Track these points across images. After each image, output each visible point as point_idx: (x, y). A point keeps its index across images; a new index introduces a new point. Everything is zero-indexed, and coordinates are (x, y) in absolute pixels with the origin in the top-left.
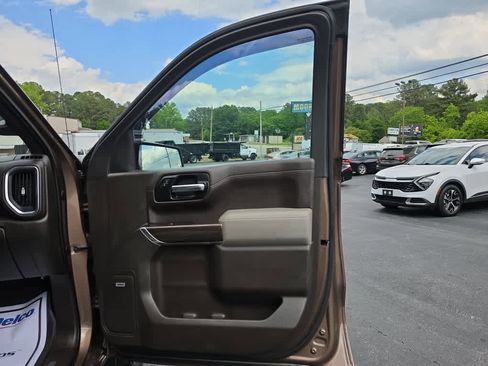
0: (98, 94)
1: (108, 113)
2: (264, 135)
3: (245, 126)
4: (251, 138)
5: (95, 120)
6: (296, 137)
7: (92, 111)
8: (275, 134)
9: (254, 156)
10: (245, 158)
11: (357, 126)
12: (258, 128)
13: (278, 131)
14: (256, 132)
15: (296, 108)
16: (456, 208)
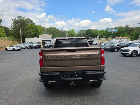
0: (55, 28)
1: (57, 32)
2: (100, 37)
3: (94, 35)
4: (96, 39)
5: (54, 34)
6: (109, 39)
7: (53, 32)
8: (103, 37)
9: (96, 44)
10: (94, 45)
11: (130, 35)
12: (98, 36)
13: (104, 36)
14: (97, 37)
15: (109, 31)
16: (136, 56)
